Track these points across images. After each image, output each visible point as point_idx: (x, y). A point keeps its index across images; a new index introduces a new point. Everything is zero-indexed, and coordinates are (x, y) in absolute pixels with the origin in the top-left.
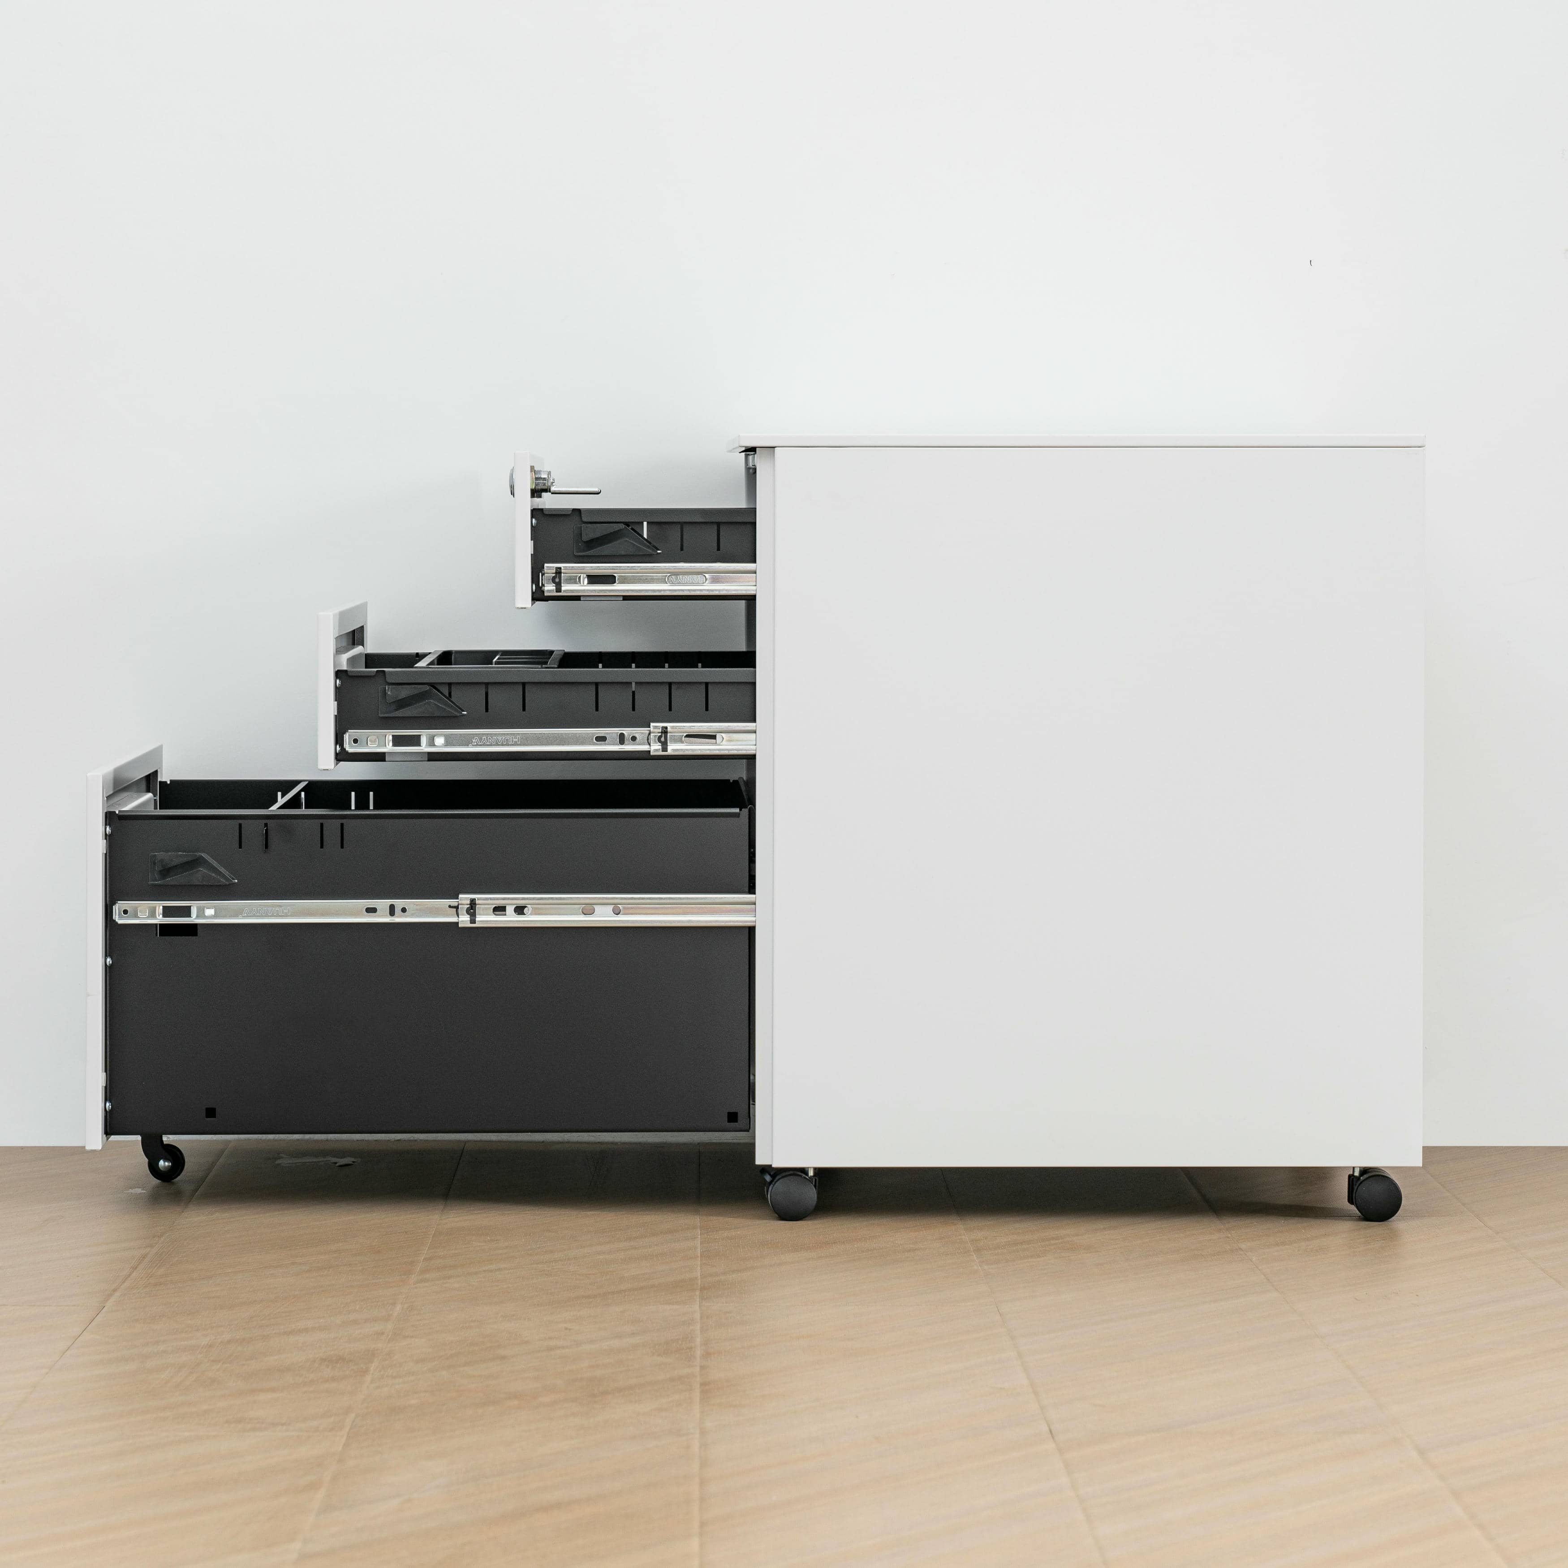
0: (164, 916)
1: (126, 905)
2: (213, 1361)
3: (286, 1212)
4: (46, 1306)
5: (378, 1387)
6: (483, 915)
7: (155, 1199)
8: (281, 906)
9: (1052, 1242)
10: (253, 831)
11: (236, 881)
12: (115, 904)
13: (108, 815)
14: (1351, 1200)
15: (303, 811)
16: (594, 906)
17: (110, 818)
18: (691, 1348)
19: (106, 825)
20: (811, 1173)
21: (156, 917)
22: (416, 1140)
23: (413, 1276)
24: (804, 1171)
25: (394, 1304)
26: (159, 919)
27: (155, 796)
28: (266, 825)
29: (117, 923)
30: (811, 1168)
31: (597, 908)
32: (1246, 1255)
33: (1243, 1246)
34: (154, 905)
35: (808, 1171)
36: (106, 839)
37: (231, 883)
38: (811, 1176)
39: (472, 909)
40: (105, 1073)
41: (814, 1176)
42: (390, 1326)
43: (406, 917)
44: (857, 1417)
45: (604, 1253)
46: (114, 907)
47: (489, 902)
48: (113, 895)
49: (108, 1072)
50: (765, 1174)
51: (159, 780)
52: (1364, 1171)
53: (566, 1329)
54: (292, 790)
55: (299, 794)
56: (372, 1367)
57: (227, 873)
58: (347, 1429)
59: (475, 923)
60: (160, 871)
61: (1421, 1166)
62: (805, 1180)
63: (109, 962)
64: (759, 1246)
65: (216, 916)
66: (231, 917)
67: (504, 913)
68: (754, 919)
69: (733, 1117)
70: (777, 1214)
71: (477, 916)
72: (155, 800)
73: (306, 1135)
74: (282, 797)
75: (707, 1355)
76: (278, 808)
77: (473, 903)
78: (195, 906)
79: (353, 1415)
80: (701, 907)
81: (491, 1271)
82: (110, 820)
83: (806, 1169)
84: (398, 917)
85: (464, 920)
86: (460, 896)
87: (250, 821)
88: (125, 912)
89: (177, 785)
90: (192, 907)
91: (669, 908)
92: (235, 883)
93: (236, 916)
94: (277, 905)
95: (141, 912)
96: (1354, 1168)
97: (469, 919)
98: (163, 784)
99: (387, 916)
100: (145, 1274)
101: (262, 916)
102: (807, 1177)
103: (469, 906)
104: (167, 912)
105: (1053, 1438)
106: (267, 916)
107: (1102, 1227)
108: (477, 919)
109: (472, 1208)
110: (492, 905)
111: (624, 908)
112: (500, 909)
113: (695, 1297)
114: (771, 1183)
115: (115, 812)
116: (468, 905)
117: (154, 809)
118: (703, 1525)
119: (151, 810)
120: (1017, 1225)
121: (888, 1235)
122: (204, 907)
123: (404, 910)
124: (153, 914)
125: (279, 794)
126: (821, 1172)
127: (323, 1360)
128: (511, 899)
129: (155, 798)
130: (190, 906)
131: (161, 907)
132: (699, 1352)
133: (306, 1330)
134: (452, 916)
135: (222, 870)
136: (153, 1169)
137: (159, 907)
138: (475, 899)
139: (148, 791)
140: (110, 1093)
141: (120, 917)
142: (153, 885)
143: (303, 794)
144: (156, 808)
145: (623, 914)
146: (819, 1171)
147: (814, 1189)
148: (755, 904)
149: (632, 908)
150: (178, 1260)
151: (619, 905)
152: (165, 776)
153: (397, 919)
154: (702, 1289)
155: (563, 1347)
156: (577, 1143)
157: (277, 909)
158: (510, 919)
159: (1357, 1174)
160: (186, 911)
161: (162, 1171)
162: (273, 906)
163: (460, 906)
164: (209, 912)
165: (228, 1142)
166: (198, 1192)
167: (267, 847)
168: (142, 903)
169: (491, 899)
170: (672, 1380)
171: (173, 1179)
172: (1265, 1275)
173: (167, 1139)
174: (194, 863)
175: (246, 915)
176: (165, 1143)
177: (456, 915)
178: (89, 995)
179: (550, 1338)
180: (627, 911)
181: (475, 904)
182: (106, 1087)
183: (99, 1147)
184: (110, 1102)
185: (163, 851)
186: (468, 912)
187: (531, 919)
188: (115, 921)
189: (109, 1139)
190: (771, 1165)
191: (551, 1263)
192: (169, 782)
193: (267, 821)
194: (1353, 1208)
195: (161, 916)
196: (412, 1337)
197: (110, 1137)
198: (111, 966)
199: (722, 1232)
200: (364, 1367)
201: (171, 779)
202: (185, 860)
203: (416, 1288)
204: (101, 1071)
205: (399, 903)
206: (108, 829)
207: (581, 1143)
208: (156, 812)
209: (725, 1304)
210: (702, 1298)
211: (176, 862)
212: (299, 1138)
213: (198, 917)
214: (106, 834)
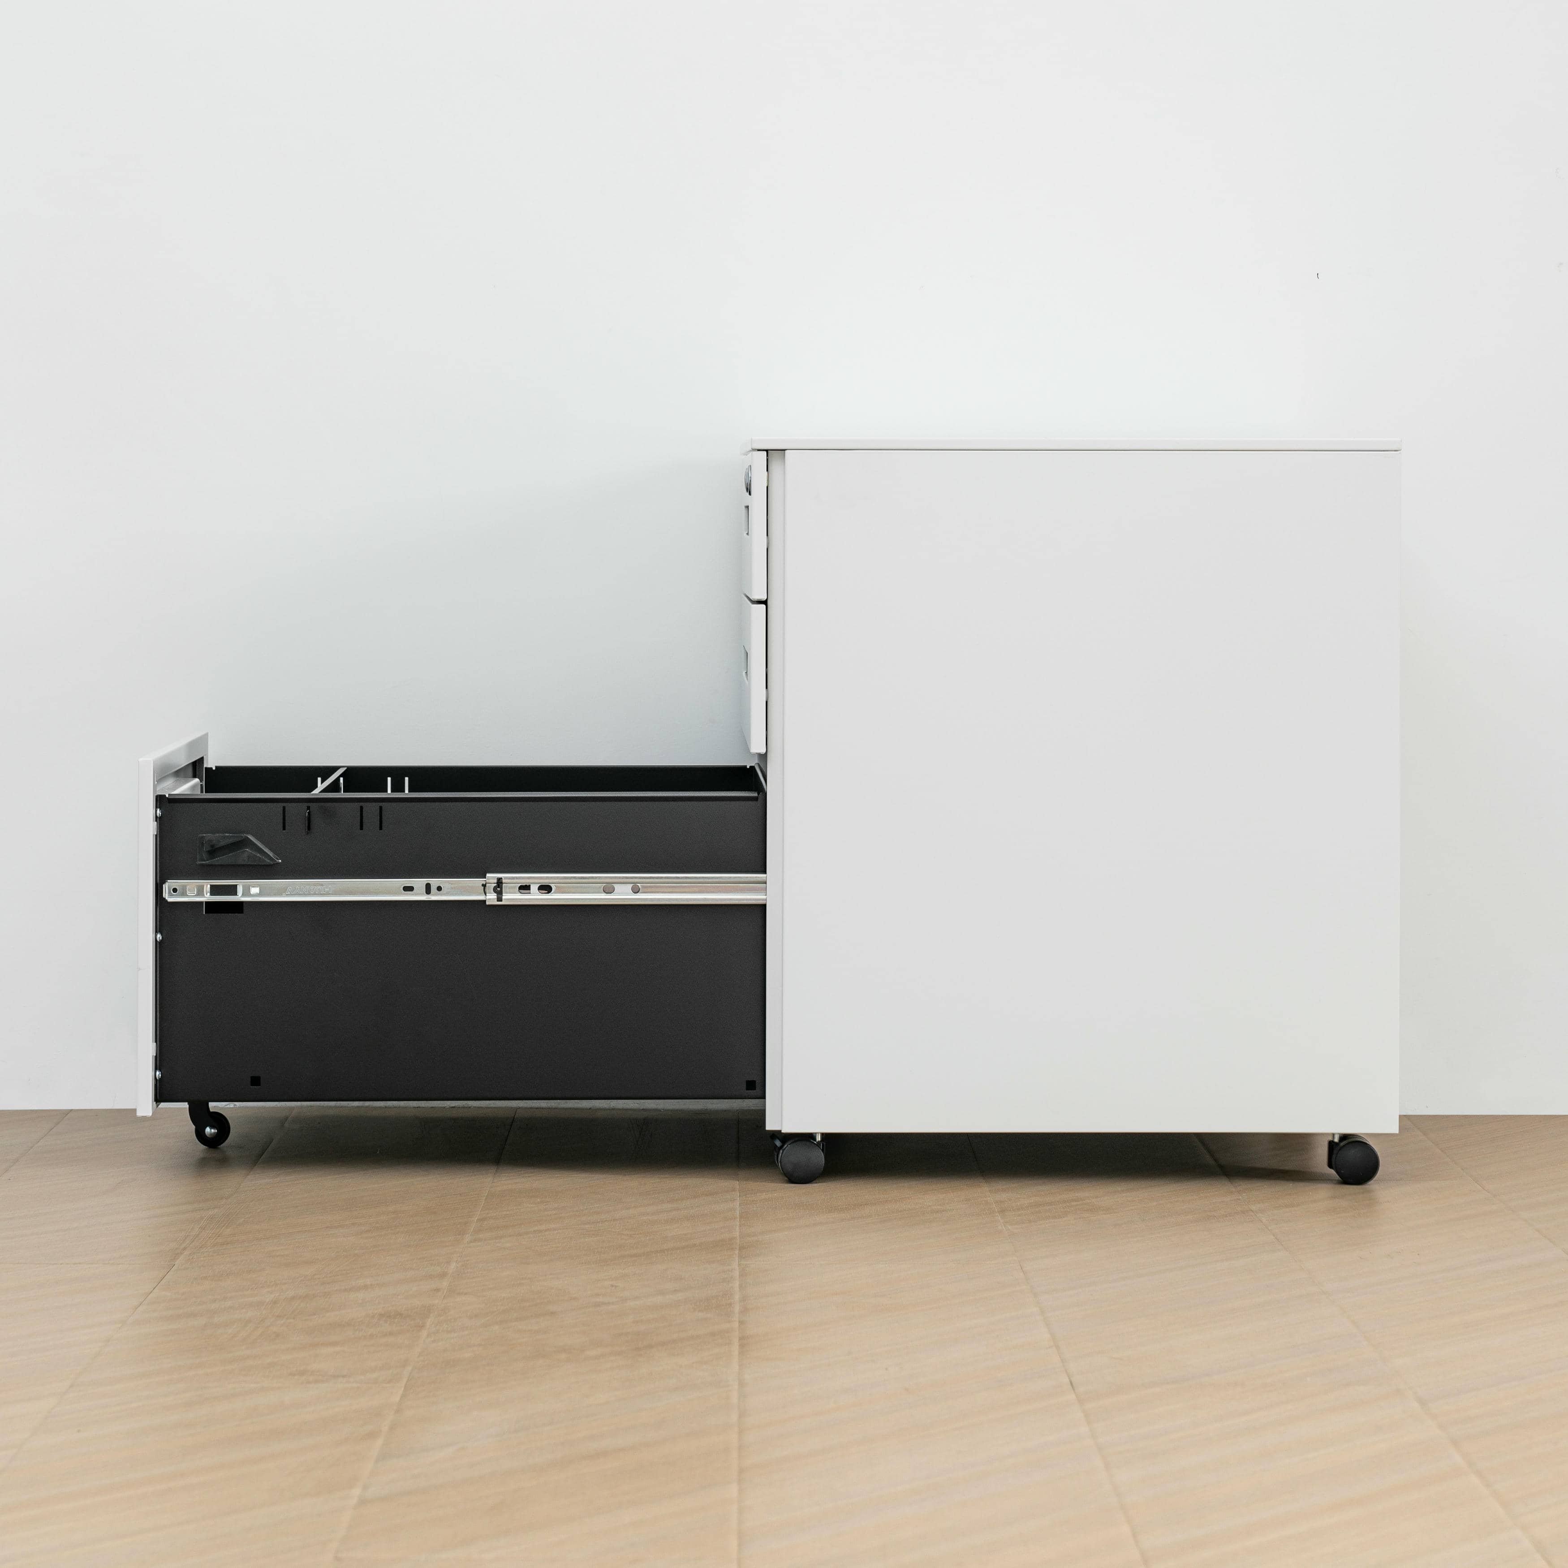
0: (211, 894)
1: (176, 884)
2: (278, 1316)
3: (347, 1175)
4: (119, 1264)
5: (434, 1341)
6: (510, 893)
7: (203, 1165)
8: (322, 885)
9: (1073, 1203)
10: (296, 813)
11: (280, 861)
12: (164, 883)
13: (158, 798)
14: (1330, 1165)
15: (342, 795)
16: (614, 885)
17: (161, 801)
18: (730, 1304)
19: (156, 807)
20: (819, 1138)
21: (204, 895)
22: (470, 1107)
23: (467, 1235)
24: (810, 1137)
25: (448, 1263)
26: (207, 897)
27: (201, 782)
28: (308, 808)
29: (167, 901)
30: (818, 1133)
31: (616, 886)
32: (1256, 1216)
33: (1253, 1208)
34: (203, 884)
35: (815, 1136)
36: (156, 821)
37: (275, 863)
38: (818, 1141)
39: (499, 887)
40: (155, 1044)
41: (821, 1141)
42: (445, 1284)
43: (441, 895)
44: (886, 1369)
45: (648, 1214)
46: (164, 885)
47: (515, 881)
48: (163, 873)
49: (158, 1042)
50: (775, 1139)
51: (205, 766)
52: (1344, 1137)
53: (612, 1286)
54: (331, 775)
55: (338, 779)
56: (429, 1322)
57: (271, 854)
58: (405, 1380)
59: (501, 901)
60: (209, 851)
61: (1398, 1133)
62: (813, 1145)
63: (159, 938)
64: (795, 1208)
65: (260, 894)
66: (275, 895)
67: (528, 891)
68: (764, 897)
69: (751, 1085)
70: (787, 1177)
71: (503, 894)
72: (201, 785)
73: (366, 1102)
74: (322, 782)
75: (745, 1311)
76: (320, 792)
77: (500, 882)
78: (240, 884)
79: (410, 1368)
80: (716, 886)
81: (540, 1231)
82: (160, 803)
83: (814, 1134)
84: (433, 895)
85: (491, 898)
86: (488, 875)
87: (294, 805)
88: (175, 890)
89: (222, 771)
90: (238, 886)
91: (685, 886)
92: (279, 863)
93: (280, 894)
94: (319, 884)
95: (189, 890)
96: (1333, 1135)
97: (496, 897)
98: (208, 770)
99: (423, 894)
100: (213, 1234)
101: (305, 895)
102: (815, 1142)
103: (496, 885)
104: (215, 890)
105: (1074, 1390)
106: (309, 894)
107: (1120, 1189)
108: (503, 897)
109: (522, 1172)
110: (518, 884)
111: (643, 887)
112: (525, 888)
113: (734, 1256)
114: (781, 1147)
115: (165, 795)
116: (495, 883)
117: (201, 793)
118: (741, 1471)
119: (198, 794)
120: (1040, 1188)
121: (917, 1197)
122: (250, 887)
123: (439, 889)
124: (200, 893)
125: (319, 779)
126: (828, 1137)
127: (381, 1315)
128: (535, 878)
129: (202, 783)
130: (237, 885)
131: (209, 886)
132: (737, 1308)
133: (366, 1287)
134: (480, 894)
135: (267, 850)
136: (200, 1135)
137: (207, 885)
138: (502, 878)
139: (195, 776)
140: (160, 1062)
141: (170, 895)
142: (203, 865)
143: (342, 779)
144: (202, 792)
145: (642, 893)
146: (826, 1136)
147: (822, 1153)
148: (766, 883)
149: (650, 887)
150: (244, 1221)
151: (639, 885)
152: (211, 763)
153: (434, 897)
154: (741, 1248)
155: (613, 1303)
156: (623, 1109)
157: (319, 887)
158: (535, 897)
159: (1336, 1140)
160: (233, 890)
161: (206, 1136)
162: (315, 885)
163: (487, 885)
164: (255, 890)
165: (292, 1108)
166: (264, 1155)
167: (309, 828)
168: (191, 882)
169: (517, 878)
170: (713, 1334)
171: (220, 1145)
172: (1274, 1236)
173: (213, 1106)
174: (240, 844)
175: (289, 893)
176: (211, 1110)
177: (484, 895)
178: (140, 969)
179: (597, 1295)
180: (646, 890)
181: (502, 883)
182: (156, 1057)
183: (149, 1113)
184: (160, 1070)
185: (210, 833)
186: (495, 890)
187: (555, 897)
188: (165, 899)
189: (159, 1106)
190: (781, 1131)
191: (598, 1224)
192: (214, 768)
193: (309, 804)
194: (1333, 1172)
195: (209, 894)
196: (466, 1294)
197: (159, 1105)
198: (161, 941)
199: (760, 1194)
200: (421, 1322)
201: (217, 765)
202: (231, 841)
203: (470, 1247)
204: (151, 1041)
205: (435, 882)
206: (158, 811)
207: (627, 1110)
208: (201, 796)
209: (762, 1262)
210: (741, 1257)
211: (223, 843)
212: (359, 1105)
213: (243, 895)
214: (156, 817)
